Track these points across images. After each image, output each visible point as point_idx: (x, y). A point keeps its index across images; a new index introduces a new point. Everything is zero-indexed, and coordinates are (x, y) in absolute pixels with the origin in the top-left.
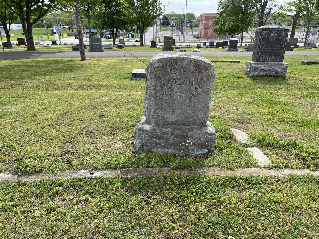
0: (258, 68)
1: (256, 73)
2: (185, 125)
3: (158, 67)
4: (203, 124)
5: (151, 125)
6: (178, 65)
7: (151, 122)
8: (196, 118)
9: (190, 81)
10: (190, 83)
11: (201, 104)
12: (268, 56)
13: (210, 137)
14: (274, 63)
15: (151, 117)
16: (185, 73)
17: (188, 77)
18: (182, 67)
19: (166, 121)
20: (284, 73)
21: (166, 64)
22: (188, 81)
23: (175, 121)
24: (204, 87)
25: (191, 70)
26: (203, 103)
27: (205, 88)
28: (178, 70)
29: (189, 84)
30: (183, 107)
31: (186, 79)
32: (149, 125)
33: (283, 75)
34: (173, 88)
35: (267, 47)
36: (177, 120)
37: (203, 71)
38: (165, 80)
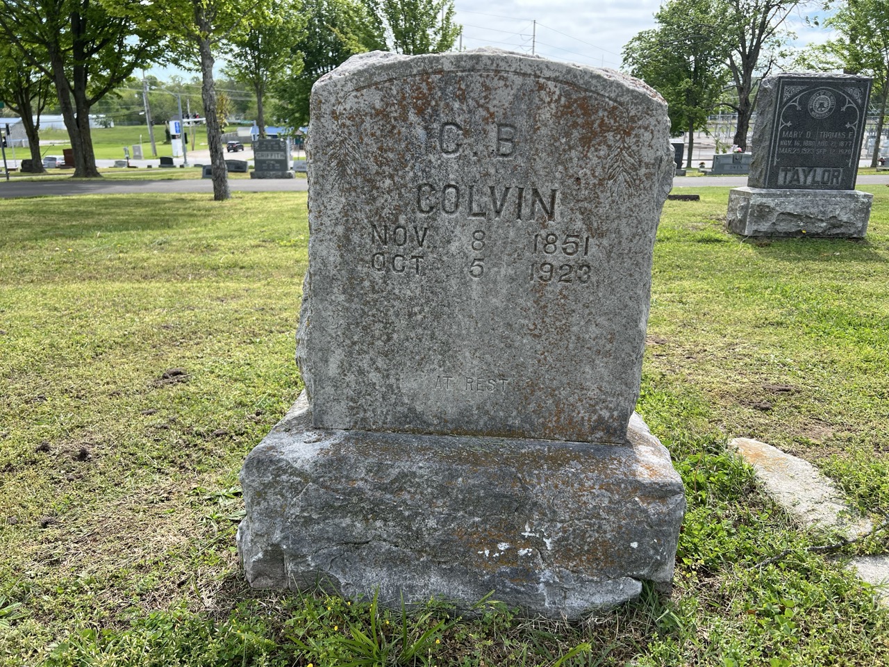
0: (771, 210)
1: (764, 227)
2: (511, 433)
3: (357, 117)
4: (610, 431)
5: (329, 432)
6: (470, 102)
7: (328, 420)
8: (571, 399)
9: (536, 192)
10: (538, 206)
11: (601, 320)
12: (804, 171)
13: (652, 511)
14: (826, 194)
15: (329, 390)
16: (506, 147)
17: (527, 173)
18: (492, 115)
19: (412, 409)
20: (860, 225)
21: (404, 98)
22: (528, 195)
23: (461, 414)
24: (614, 225)
25: (543, 131)
26: (611, 315)
27: (618, 231)
28: (467, 133)
29: (533, 213)
30: (503, 338)
31: (514, 183)
32: (314, 437)
33: (855, 233)
34: (441, 231)
35: (802, 139)
36: (468, 409)
37: (610, 135)
38: (397, 187)
